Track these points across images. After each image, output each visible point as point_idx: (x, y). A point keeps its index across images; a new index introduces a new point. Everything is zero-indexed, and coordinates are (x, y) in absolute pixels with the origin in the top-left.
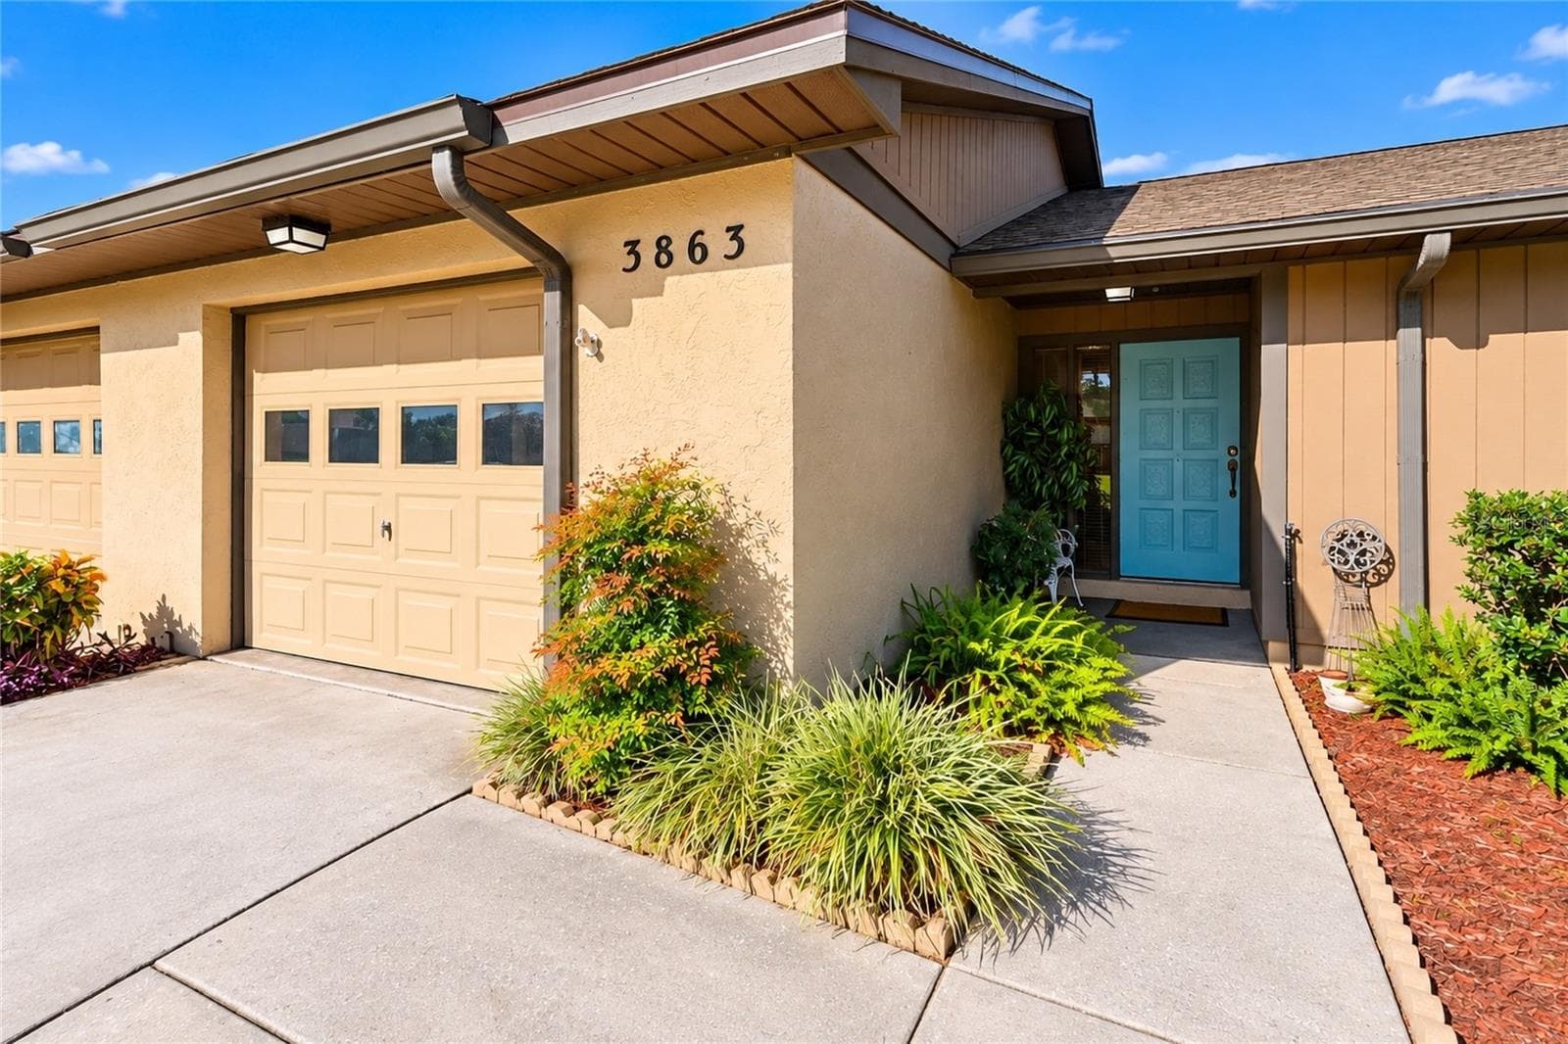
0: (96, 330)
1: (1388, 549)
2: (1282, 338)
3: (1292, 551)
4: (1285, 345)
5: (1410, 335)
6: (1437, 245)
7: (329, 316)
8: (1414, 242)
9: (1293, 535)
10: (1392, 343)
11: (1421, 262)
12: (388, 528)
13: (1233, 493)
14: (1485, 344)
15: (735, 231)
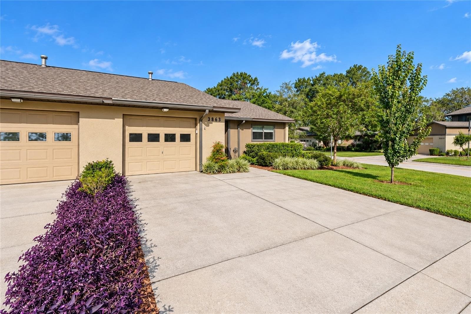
0: (78, 112)
5: (239, 129)
7: (148, 118)
8: (243, 121)
9: (230, 149)
12: (162, 152)
14: (243, 130)
15: (220, 118)
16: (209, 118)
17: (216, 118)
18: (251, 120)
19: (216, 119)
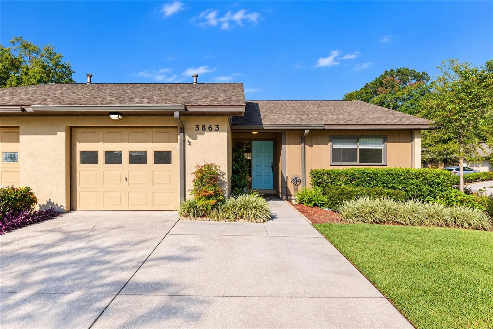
0: (19, 127)
1: (300, 180)
2: (285, 144)
3: (287, 180)
4: (285, 145)
5: (303, 144)
6: (307, 131)
7: (105, 130)
8: (304, 130)
9: (287, 178)
10: (301, 146)
11: (305, 133)
12: (126, 179)
13: (272, 172)
14: (312, 147)
15: (217, 126)
16: (197, 126)
17: (211, 125)
18: (323, 128)
19: (209, 128)
